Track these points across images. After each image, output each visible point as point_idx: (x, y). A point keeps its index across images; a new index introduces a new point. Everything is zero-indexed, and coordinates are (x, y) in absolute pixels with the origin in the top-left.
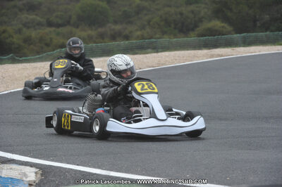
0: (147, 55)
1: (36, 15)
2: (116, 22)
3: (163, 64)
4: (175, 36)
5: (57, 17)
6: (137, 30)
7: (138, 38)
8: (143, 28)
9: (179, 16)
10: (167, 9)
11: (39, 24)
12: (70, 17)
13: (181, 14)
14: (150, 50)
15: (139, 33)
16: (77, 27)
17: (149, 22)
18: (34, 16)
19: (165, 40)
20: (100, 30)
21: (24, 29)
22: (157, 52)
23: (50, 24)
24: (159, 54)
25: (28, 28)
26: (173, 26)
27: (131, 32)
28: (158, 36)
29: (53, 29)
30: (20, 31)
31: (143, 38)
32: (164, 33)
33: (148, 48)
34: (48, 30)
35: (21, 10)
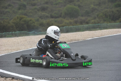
0: (96, 31)
1: (46, 12)
2: (82, 16)
3: (103, 35)
4: (110, 22)
5: (55, 13)
6: (92, 20)
7: (92, 23)
8: (95, 18)
9: (111, 13)
10: (106, 10)
11: (47, 17)
12: (61, 13)
13: (113, 12)
14: (98, 29)
15: (93, 21)
16: (64, 18)
17: (98, 15)
18: (45, 13)
19: (105, 24)
20: (75, 19)
21: (40, 19)
22: (101, 30)
23: (52, 17)
24: (102, 30)
25: (42, 19)
26: (109, 17)
27: (89, 20)
28: (102, 22)
29: (53, 19)
30: (38, 20)
31: (95, 23)
32: (105, 21)
33: (97, 28)
34: (51, 19)
35: (38, 10)
